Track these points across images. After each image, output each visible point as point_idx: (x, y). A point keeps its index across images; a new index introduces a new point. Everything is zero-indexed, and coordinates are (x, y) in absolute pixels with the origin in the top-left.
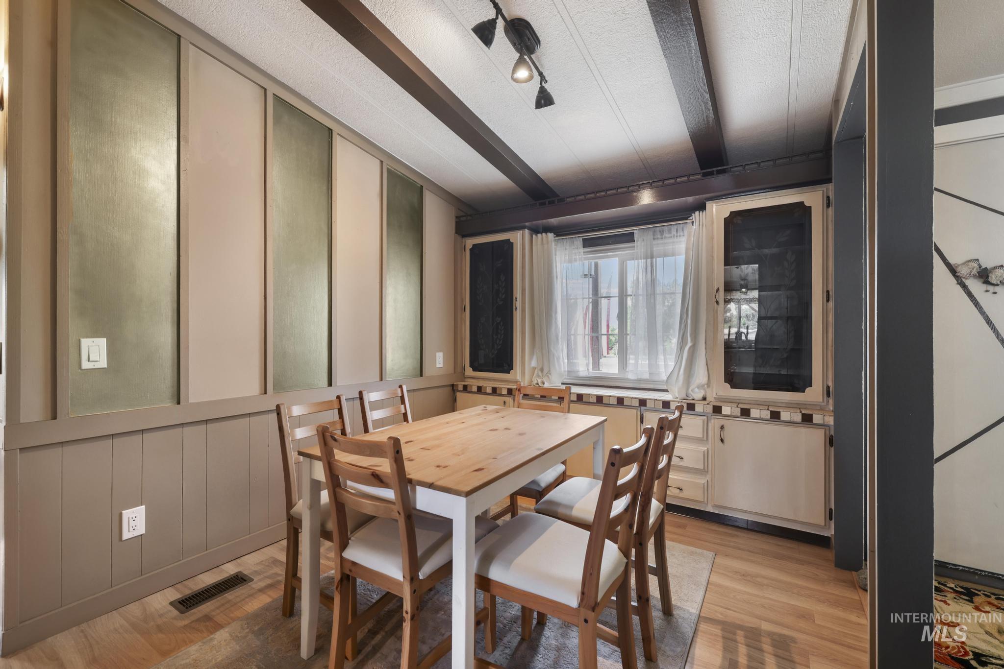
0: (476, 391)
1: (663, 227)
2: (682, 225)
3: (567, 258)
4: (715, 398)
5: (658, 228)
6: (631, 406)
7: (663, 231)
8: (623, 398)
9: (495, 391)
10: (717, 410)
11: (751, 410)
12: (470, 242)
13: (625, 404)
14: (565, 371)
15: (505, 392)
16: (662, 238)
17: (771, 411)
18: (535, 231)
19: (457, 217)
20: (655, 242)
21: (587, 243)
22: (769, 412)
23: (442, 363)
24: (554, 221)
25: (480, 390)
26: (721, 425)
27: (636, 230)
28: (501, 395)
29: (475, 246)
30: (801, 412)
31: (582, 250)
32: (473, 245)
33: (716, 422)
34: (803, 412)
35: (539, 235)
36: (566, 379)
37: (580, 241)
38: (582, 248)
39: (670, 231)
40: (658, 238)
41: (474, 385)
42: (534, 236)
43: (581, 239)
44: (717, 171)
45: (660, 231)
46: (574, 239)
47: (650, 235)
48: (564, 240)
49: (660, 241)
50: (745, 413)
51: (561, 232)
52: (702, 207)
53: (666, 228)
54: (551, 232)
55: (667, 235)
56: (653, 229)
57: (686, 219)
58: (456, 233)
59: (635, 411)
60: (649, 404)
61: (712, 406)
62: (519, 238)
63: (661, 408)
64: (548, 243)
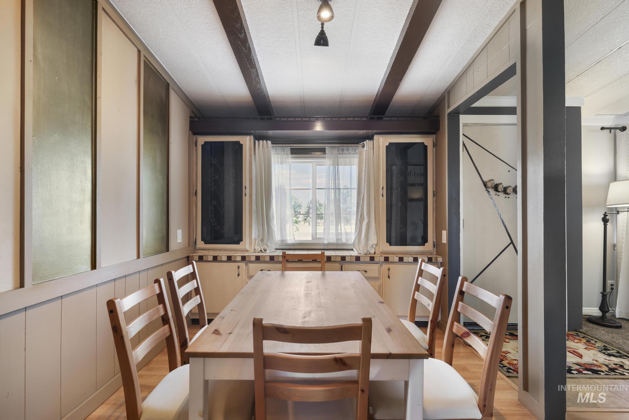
0: (212, 260)
1: (344, 147)
2: (355, 147)
3: (280, 160)
4: (380, 252)
5: (341, 147)
6: (336, 261)
7: (344, 149)
8: (331, 257)
9: (229, 259)
10: (386, 259)
11: (404, 257)
12: (202, 140)
13: (332, 260)
14: (278, 240)
15: (239, 259)
16: (342, 154)
17: (414, 257)
18: (258, 138)
19: (190, 117)
20: (339, 156)
21: (294, 152)
22: (413, 258)
23: (181, 239)
24: (271, 132)
25: (215, 259)
26: (389, 268)
27: (327, 146)
28: (235, 261)
29: (206, 143)
30: (427, 257)
31: (290, 156)
32: (205, 142)
33: (385, 266)
34: (428, 257)
35: (261, 142)
36: (278, 246)
37: (288, 149)
38: (290, 154)
39: (348, 150)
40: (340, 154)
41: (210, 255)
42: (257, 142)
43: (289, 148)
44: (377, 117)
45: (342, 149)
46: (284, 147)
47: (335, 151)
48: (276, 147)
49: (341, 156)
50: (401, 259)
51: (276, 141)
52: (371, 138)
53: (346, 147)
54: (270, 141)
55: (347, 152)
56: (338, 147)
57: (358, 143)
58: (190, 130)
59: (338, 264)
60: (348, 259)
61: (384, 257)
62: (246, 141)
63: (355, 261)
64: (267, 148)
